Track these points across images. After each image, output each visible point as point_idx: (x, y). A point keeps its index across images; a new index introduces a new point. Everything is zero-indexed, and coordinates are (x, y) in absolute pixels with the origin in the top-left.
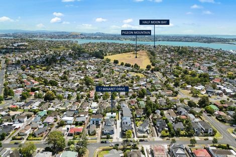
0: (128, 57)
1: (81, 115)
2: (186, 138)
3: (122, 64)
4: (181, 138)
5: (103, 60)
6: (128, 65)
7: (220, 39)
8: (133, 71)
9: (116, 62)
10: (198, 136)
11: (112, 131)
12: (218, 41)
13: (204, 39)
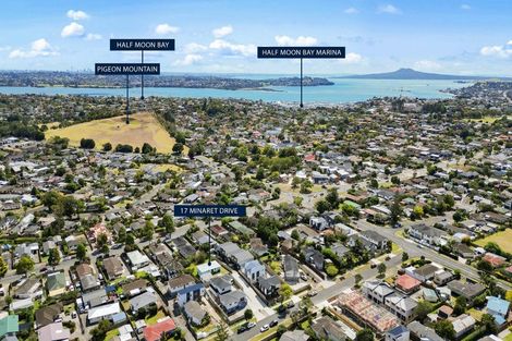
0: (113, 128)
1: (133, 292)
2: (362, 266)
3: (107, 147)
4: (356, 268)
5: (44, 142)
6: (125, 149)
7: (246, 81)
8: (150, 162)
9: (88, 144)
10: (374, 257)
11: (242, 299)
12: (246, 86)
13: (224, 83)
